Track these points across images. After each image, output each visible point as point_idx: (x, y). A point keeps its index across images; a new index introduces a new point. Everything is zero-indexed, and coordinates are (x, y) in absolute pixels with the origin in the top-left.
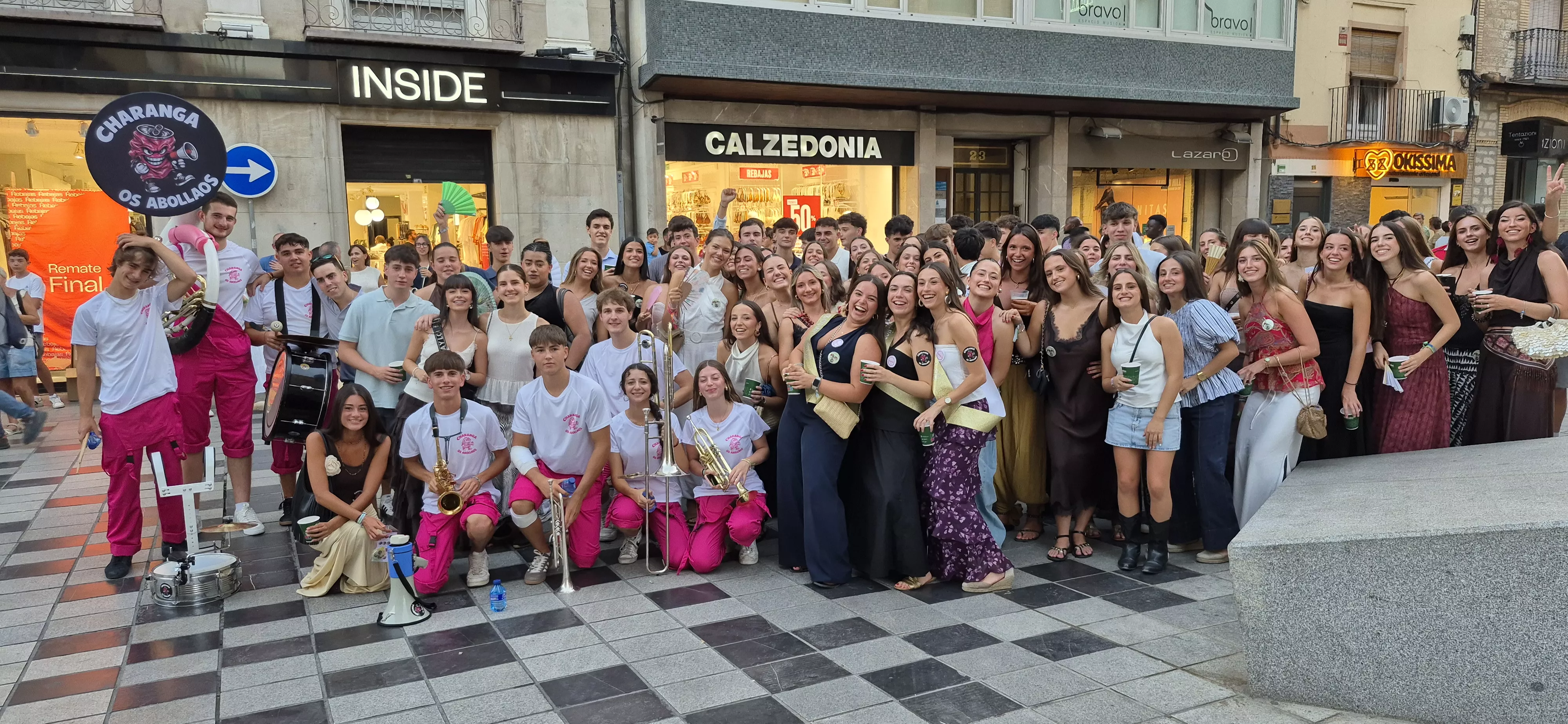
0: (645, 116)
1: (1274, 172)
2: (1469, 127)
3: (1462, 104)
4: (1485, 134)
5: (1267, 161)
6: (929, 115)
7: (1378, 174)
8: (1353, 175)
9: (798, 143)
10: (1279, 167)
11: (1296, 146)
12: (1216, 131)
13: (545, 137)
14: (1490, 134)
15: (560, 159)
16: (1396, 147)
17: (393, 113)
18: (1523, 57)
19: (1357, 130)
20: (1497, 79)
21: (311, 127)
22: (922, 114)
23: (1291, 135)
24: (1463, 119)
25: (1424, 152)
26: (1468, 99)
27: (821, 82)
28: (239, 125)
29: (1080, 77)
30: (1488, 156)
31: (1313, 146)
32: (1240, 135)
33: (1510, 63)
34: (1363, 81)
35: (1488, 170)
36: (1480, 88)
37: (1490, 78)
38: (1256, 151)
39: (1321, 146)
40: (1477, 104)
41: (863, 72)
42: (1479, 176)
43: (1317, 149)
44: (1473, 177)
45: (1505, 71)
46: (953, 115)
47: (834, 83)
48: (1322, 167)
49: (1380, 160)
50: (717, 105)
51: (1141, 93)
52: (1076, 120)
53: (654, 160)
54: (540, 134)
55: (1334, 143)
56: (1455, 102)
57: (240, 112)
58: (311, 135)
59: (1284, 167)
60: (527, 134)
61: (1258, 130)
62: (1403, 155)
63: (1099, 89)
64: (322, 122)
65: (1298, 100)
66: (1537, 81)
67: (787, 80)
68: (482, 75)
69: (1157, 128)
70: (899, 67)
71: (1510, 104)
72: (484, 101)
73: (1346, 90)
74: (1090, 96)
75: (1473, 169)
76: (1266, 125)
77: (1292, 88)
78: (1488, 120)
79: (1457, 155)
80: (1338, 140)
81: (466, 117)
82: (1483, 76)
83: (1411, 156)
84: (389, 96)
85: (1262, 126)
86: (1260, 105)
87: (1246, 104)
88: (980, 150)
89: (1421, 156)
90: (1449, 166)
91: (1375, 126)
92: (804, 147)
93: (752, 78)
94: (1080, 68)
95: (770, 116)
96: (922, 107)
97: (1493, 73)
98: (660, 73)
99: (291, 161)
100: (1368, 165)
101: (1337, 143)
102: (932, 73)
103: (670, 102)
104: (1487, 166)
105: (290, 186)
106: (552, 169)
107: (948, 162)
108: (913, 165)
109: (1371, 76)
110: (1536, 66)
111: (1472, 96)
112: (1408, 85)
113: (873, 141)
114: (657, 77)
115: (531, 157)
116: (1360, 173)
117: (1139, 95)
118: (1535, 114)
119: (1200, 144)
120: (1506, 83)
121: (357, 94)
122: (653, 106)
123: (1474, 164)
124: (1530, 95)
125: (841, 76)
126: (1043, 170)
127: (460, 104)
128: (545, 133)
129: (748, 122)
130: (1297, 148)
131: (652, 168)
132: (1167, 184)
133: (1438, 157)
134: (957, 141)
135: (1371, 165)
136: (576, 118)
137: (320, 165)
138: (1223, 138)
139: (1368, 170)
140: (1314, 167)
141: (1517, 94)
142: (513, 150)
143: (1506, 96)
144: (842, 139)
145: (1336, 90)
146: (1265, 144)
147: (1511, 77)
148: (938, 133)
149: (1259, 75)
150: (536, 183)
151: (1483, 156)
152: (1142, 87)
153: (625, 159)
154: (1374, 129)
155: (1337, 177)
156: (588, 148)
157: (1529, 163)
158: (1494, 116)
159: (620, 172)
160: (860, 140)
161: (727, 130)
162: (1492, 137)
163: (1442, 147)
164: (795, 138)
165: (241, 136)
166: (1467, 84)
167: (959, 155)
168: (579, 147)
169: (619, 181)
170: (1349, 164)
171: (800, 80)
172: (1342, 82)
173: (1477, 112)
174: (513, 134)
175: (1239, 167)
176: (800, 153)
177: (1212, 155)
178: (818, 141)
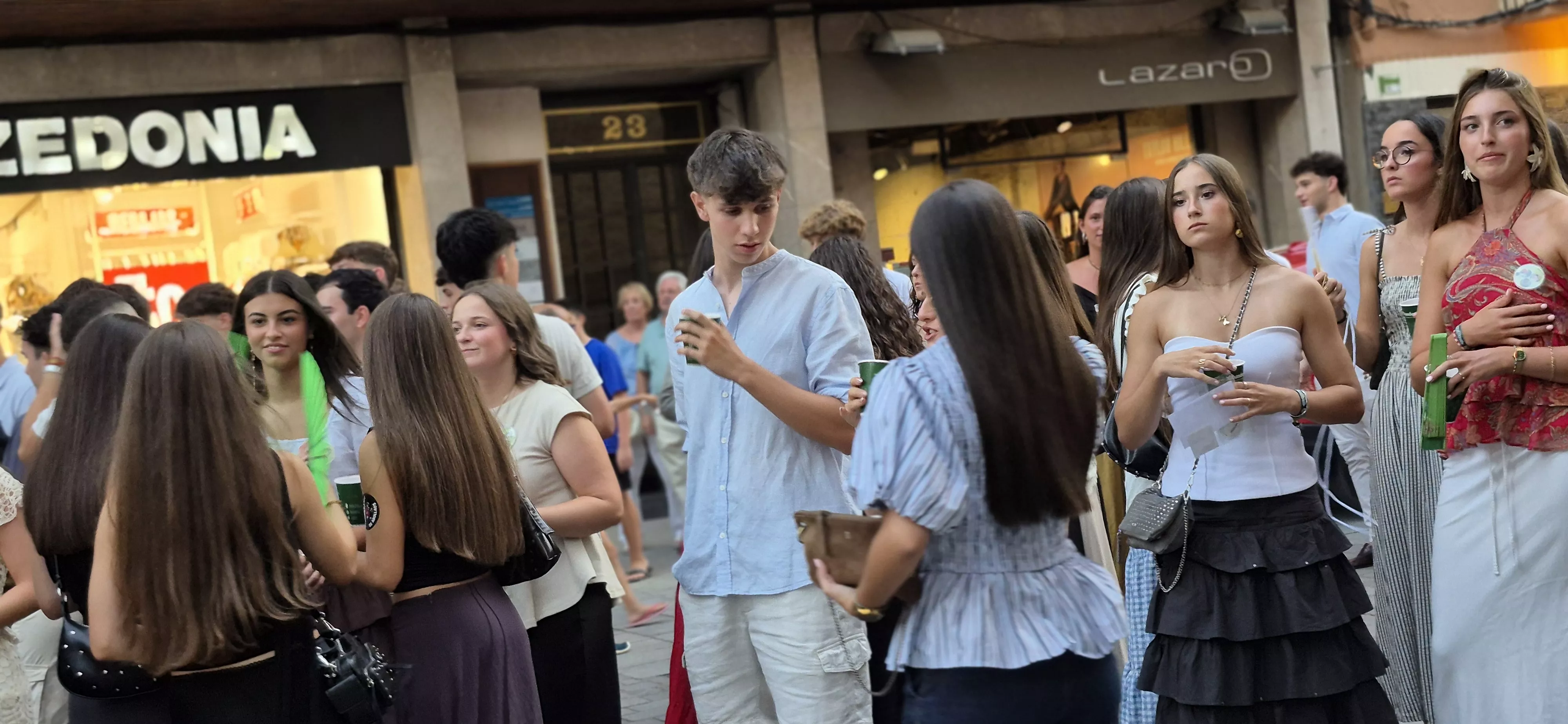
1: (1372, 92)
5: (1349, 70)
6: (428, 42)
9: (68, 138)
10: (1384, 83)
11: (1420, 28)
12: (1205, 14)
22: (406, 43)
23: (1405, 7)
31: (1461, 24)
32: (1257, 17)
38: (1315, 48)
39: (1482, 21)
43: (1474, 30)
46: (501, 36)
52: (833, 21)
59: (1396, 81)
61: (1315, 1)
80: (1520, 4)
92: (85, 148)
101: (1516, 12)
107: (524, 149)
108: (410, 163)
113: (284, 113)
130: (1422, 34)
132: (1127, 148)
138: (1221, 31)
144: (196, 119)
146: (1338, 31)
148: (463, 84)
160: (249, 115)
164: (57, 125)
167: (564, 131)
170: (1561, 57)
175: (1280, 90)
176: (74, 162)
177: (1205, 70)
178: (127, 125)
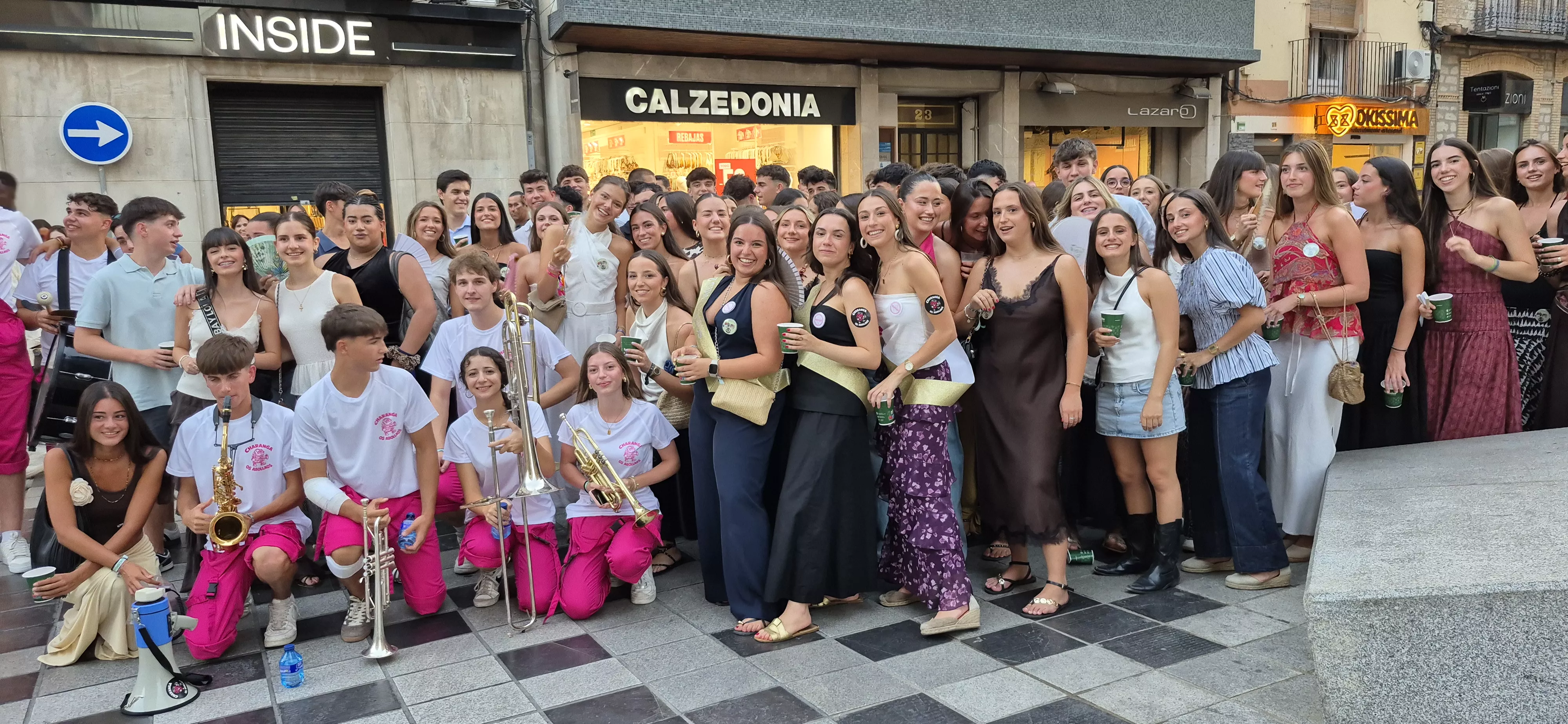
0: (557, 70)
1: (1234, 130)
2: (1431, 82)
3: (1424, 57)
4: (1446, 89)
5: (1226, 118)
6: (870, 70)
7: (1341, 131)
8: (1314, 132)
9: (729, 100)
10: (1239, 125)
11: (1256, 101)
12: (1173, 87)
13: (443, 94)
14: (1452, 88)
15: (461, 118)
16: (1359, 102)
17: (267, 67)
18: (1484, 9)
19: (1317, 86)
20: (1459, 31)
21: (171, 84)
22: (863, 68)
23: (1251, 91)
24: (1425, 73)
25: (1386, 108)
26: (1429, 52)
27: (752, 31)
28: (85, 81)
29: (1031, 28)
30: (1449, 112)
31: (1274, 102)
32: (1198, 90)
33: (1471, 15)
34: (1323, 34)
35: (1449, 127)
36: (1440, 41)
37: (1451, 31)
38: (1215, 107)
39: (1281, 101)
40: (1438, 56)
41: (797, 21)
42: (1441, 133)
43: (1278, 105)
44: (1436, 133)
45: (1465, 23)
46: (897, 70)
47: (766, 33)
48: (1282, 124)
49: (1343, 116)
50: (637, 58)
51: (1096, 45)
52: (1027, 75)
53: (568, 119)
54: (438, 90)
55: (1295, 99)
56: (1417, 55)
57: (86, 66)
58: (172, 93)
59: (1244, 125)
60: (423, 90)
61: (1216, 85)
62: (1365, 111)
63: (1051, 40)
64: (184, 78)
65: (1258, 52)
66: (1498, 33)
67: (714, 30)
68: (369, 24)
69: (1112, 83)
70: (837, 16)
71: (1471, 57)
72: (372, 53)
73: (1307, 42)
74: (1042, 48)
75: (1435, 126)
76: (1225, 80)
77: (1252, 40)
78: (1450, 75)
79: (1420, 111)
80: (1299, 96)
81: (352, 72)
82: (1444, 28)
83: (1373, 112)
84: (261, 47)
85: (1220, 80)
86: (1220, 57)
87: (1204, 57)
88: (926, 108)
89: (1383, 112)
90: (1412, 122)
91: (1336, 82)
92: (735, 105)
93: (674, 27)
94: (1031, 18)
95: (696, 70)
96: (862, 61)
97: (1455, 25)
98: (571, 20)
99: (148, 122)
100: (1330, 120)
101: (1297, 99)
102: (872, 23)
103: (585, 55)
104: (1448, 122)
105: (148, 151)
106: (453, 129)
107: (892, 121)
108: (854, 123)
109: (1331, 28)
110: (1498, 17)
111: (1433, 49)
112: (1369, 37)
113: (810, 97)
114: (568, 26)
115: (428, 116)
116: (1321, 130)
117: (1093, 47)
118: (1496, 68)
119: (1156, 100)
120: (1468, 36)
121: (223, 46)
122: (565, 59)
123: (1436, 121)
124: (1490, 48)
125: (773, 25)
126: (993, 129)
127: (343, 58)
128: (443, 89)
129: (671, 77)
130: (1257, 104)
131: (566, 127)
132: (1123, 144)
133: (1400, 113)
134: (901, 98)
135: (1333, 121)
136: (478, 73)
137: (183, 127)
138: (1181, 94)
139: (1330, 126)
140: (1274, 124)
141: (1478, 47)
142: (407, 109)
143: (1467, 49)
144: (777, 96)
145: (1296, 43)
146: (1224, 100)
147: (1473, 29)
148: (881, 90)
149: (1217, 26)
150: (434, 145)
151: (1444, 112)
152: (1096, 38)
153: (537, 119)
154: (1336, 84)
155: (1299, 136)
156: (493, 106)
157: (1489, 119)
158: (1455, 71)
159: (530, 133)
160: (797, 96)
161: (649, 86)
162: (1452, 92)
163: (1405, 102)
164: (725, 94)
165: (89, 94)
166: (1428, 37)
167: (902, 114)
168: (483, 105)
169: (529, 143)
170: (1310, 121)
171: (728, 29)
172: (1301, 33)
173: (1439, 66)
174: (406, 91)
175: (1198, 125)
176: (730, 111)
177: (1170, 112)
178: (751, 97)
